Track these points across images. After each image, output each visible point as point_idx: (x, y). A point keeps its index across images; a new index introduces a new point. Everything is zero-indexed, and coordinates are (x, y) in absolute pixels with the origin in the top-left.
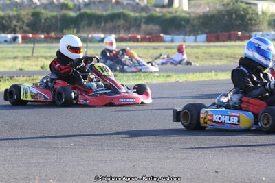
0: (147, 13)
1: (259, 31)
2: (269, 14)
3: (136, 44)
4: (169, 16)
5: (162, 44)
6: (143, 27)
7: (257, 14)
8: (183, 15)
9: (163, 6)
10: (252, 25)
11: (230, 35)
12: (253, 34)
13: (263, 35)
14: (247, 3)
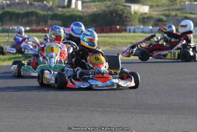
0: (52, 11)
1: (132, 26)
2: (139, 14)
3: (44, 34)
4: (68, 14)
6: (50, 22)
7: (131, 13)
8: (78, 13)
9: (64, 7)
10: (127, 21)
11: (111, 28)
12: (128, 28)
13: (134, 29)
14: (124, 6)
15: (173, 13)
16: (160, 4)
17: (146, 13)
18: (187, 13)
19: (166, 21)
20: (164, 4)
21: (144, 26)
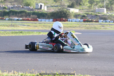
0: (33, 11)
1: (70, 18)
2: (74, 13)
3: (29, 22)
4: (40, 12)
5: (37, 22)
6: (31, 16)
7: (70, 13)
8: (45, 12)
9: (38, 9)
10: (68, 16)
11: (61, 20)
12: (69, 19)
13: (72, 20)
14: (67, 9)
15: (90, 13)
16: (84, 8)
17: (77, 13)
18: (96, 13)
19: (87, 17)
20: (86, 8)
21: (76, 18)
